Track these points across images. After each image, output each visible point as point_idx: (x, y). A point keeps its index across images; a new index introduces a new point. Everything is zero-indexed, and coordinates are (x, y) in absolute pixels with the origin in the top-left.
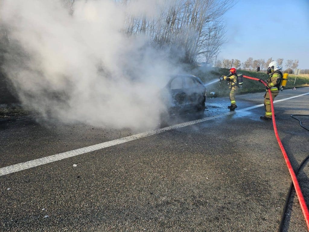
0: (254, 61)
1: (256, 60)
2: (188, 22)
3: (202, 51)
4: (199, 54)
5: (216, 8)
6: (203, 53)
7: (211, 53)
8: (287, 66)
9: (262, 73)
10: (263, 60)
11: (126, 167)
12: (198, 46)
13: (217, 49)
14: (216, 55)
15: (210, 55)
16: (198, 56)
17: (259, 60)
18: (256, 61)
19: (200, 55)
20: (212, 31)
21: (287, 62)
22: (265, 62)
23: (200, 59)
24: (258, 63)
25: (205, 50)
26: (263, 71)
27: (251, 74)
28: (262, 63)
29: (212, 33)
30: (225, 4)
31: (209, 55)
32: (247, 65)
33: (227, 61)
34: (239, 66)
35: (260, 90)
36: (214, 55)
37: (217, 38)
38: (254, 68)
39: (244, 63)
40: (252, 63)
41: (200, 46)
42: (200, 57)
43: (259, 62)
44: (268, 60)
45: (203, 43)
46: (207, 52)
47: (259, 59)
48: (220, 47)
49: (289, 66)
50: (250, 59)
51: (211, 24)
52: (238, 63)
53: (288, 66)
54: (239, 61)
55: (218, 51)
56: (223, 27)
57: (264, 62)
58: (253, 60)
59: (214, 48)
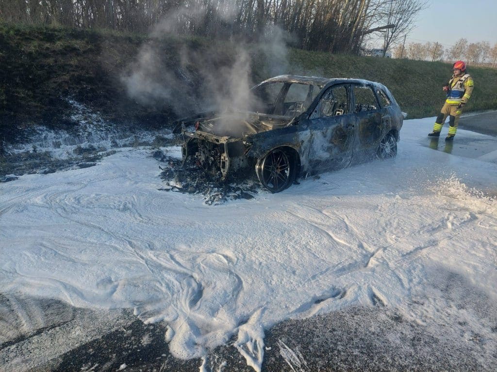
0: (470, 46)
3: (377, 27)
4: (371, 32)
6: (378, 29)
7: (396, 29)
10: (486, 43)
12: (369, 17)
13: (408, 22)
14: (405, 33)
15: (393, 33)
16: (367, 37)
17: (479, 43)
18: (472, 45)
19: (372, 35)
22: (491, 47)
23: (371, 42)
24: (477, 50)
25: (383, 23)
26: (485, 63)
28: (484, 49)
31: (390, 34)
32: (455, 54)
33: (418, 46)
34: (440, 55)
36: (401, 35)
38: (468, 58)
39: (450, 50)
40: (466, 49)
41: (372, 16)
42: (370, 38)
43: (478, 47)
45: (380, 9)
46: (388, 27)
48: (414, 18)
50: (463, 42)
52: (437, 49)
54: (441, 46)
55: (410, 26)
57: (489, 47)
58: (468, 44)
59: (401, 19)
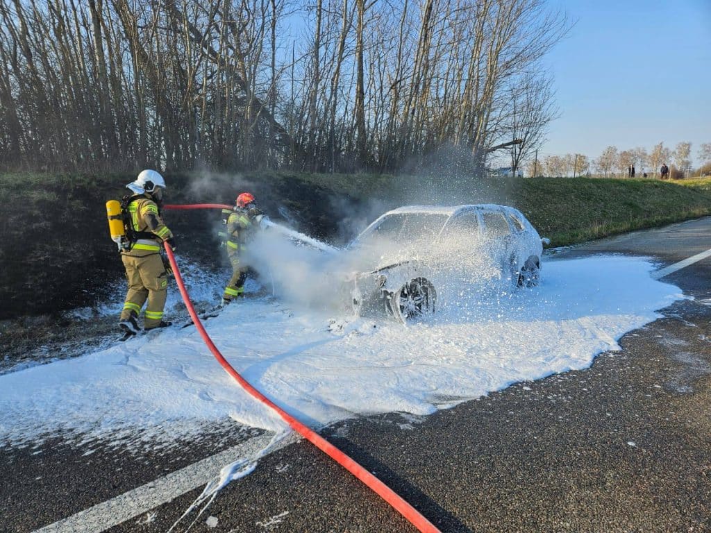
0: (621, 154)
1: (625, 152)
2: (460, 81)
3: (501, 144)
4: (495, 150)
5: (522, 44)
6: (503, 146)
7: (524, 145)
8: (702, 158)
9: (650, 181)
10: (641, 149)
11: (368, 518)
12: (490, 133)
13: (537, 135)
14: (536, 148)
15: (521, 149)
16: (490, 155)
17: (632, 151)
19: (497, 152)
20: (519, 96)
21: (701, 149)
22: (648, 154)
24: (632, 158)
25: (508, 139)
27: (624, 184)
28: (640, 157)
29: (521, 100)
30: (544, 32)
31: (518, 150)
32: (605, 165)
33: (556, 160)
34: (586, 168)
35: (657, 222)
36: (531, 150)
37: (533, 109)
38: (622, 169)
39: (597, 161)
40: (618, 159)
41: (494, 132)
42: (495, 157)
43: (633, 155)
44: (653, 149)
45: (502, 124)
46: (515, 142)
47: (632, 148)
48: (543, 130)
49: (707, 157)
50: (611, 151)
51: (516, 79)
52: (580, 162)
53: (704, 158)
54: (585, 157)
55: (541, 140)
56: (545, 84)
57: (645, 154)
58: (619, 152)
59: (528, 132)
